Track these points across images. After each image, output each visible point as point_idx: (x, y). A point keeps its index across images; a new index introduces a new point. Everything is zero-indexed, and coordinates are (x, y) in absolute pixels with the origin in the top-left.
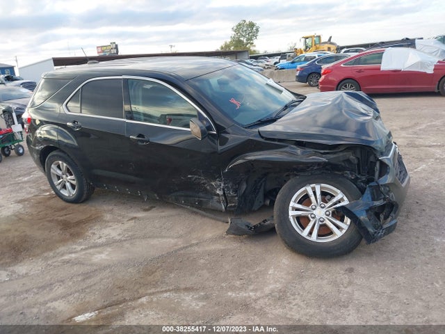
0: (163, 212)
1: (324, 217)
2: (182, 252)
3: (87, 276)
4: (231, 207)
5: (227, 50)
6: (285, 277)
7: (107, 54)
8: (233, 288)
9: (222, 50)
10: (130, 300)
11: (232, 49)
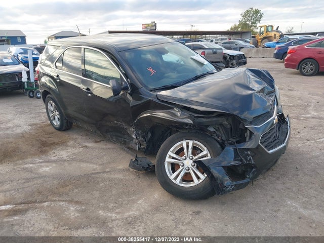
0: (106, 145)
1: (190, 166)
2: (94, 175)
3: (28, 180)
4: (142, 148)
5: (236, 30)
6: (146, 207)
7: (149, 30)
8: (105, 208)
9: (232, 31)
10: (39, 202)
11: (239, 30)
